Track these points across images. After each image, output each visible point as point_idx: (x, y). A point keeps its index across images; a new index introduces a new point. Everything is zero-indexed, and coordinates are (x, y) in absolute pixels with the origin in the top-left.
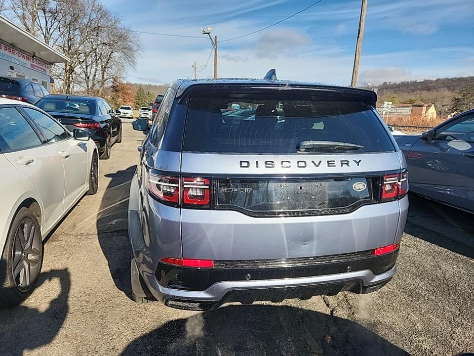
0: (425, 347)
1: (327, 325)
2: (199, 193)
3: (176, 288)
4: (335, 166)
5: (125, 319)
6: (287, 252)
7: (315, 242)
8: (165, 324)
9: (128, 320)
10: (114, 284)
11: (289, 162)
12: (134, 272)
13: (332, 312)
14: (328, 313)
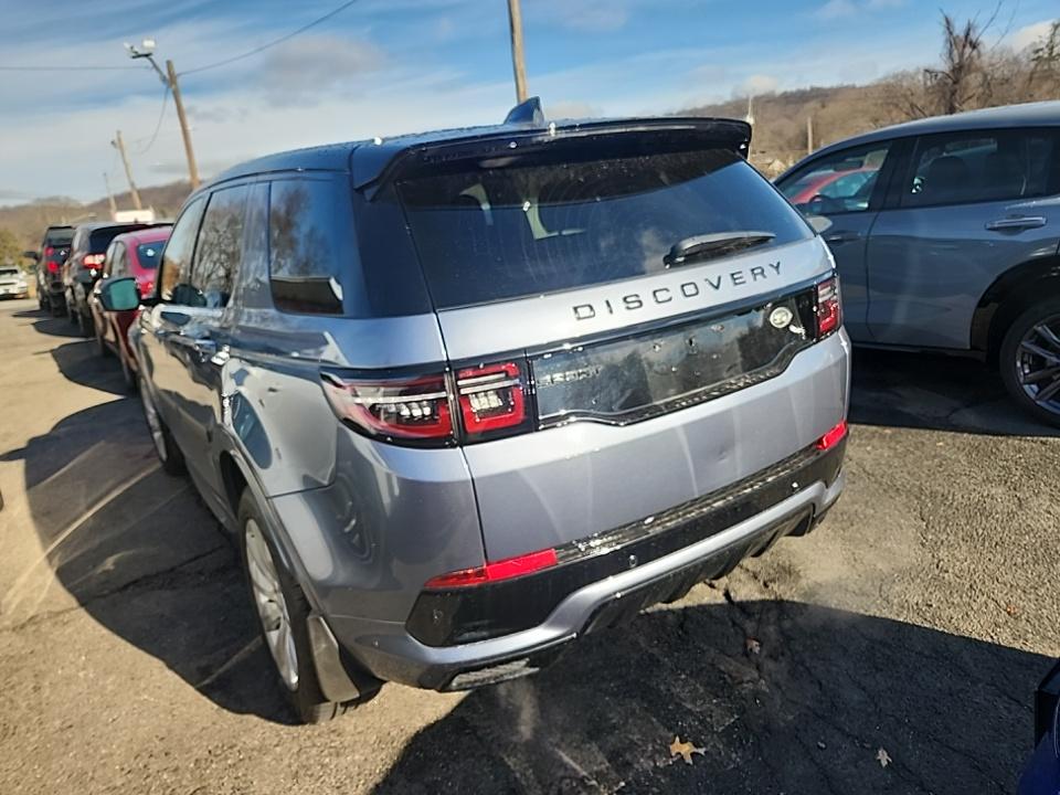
0: (913, 601)
1: (734, 624)
2: (495, 402)
3: (474, 640)
4: (744, 282)
5: (302, 773)
6: (694, 483)
7: (739, 451)
8: (405, 748)
9: (309, 773)
10: (216, 707)
11: (667, 290)
12: (324, 646)
13: (727, 595)
14: (722, 600)
